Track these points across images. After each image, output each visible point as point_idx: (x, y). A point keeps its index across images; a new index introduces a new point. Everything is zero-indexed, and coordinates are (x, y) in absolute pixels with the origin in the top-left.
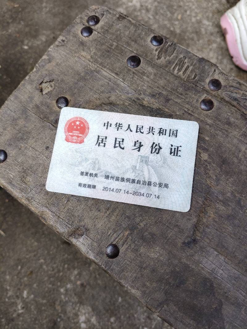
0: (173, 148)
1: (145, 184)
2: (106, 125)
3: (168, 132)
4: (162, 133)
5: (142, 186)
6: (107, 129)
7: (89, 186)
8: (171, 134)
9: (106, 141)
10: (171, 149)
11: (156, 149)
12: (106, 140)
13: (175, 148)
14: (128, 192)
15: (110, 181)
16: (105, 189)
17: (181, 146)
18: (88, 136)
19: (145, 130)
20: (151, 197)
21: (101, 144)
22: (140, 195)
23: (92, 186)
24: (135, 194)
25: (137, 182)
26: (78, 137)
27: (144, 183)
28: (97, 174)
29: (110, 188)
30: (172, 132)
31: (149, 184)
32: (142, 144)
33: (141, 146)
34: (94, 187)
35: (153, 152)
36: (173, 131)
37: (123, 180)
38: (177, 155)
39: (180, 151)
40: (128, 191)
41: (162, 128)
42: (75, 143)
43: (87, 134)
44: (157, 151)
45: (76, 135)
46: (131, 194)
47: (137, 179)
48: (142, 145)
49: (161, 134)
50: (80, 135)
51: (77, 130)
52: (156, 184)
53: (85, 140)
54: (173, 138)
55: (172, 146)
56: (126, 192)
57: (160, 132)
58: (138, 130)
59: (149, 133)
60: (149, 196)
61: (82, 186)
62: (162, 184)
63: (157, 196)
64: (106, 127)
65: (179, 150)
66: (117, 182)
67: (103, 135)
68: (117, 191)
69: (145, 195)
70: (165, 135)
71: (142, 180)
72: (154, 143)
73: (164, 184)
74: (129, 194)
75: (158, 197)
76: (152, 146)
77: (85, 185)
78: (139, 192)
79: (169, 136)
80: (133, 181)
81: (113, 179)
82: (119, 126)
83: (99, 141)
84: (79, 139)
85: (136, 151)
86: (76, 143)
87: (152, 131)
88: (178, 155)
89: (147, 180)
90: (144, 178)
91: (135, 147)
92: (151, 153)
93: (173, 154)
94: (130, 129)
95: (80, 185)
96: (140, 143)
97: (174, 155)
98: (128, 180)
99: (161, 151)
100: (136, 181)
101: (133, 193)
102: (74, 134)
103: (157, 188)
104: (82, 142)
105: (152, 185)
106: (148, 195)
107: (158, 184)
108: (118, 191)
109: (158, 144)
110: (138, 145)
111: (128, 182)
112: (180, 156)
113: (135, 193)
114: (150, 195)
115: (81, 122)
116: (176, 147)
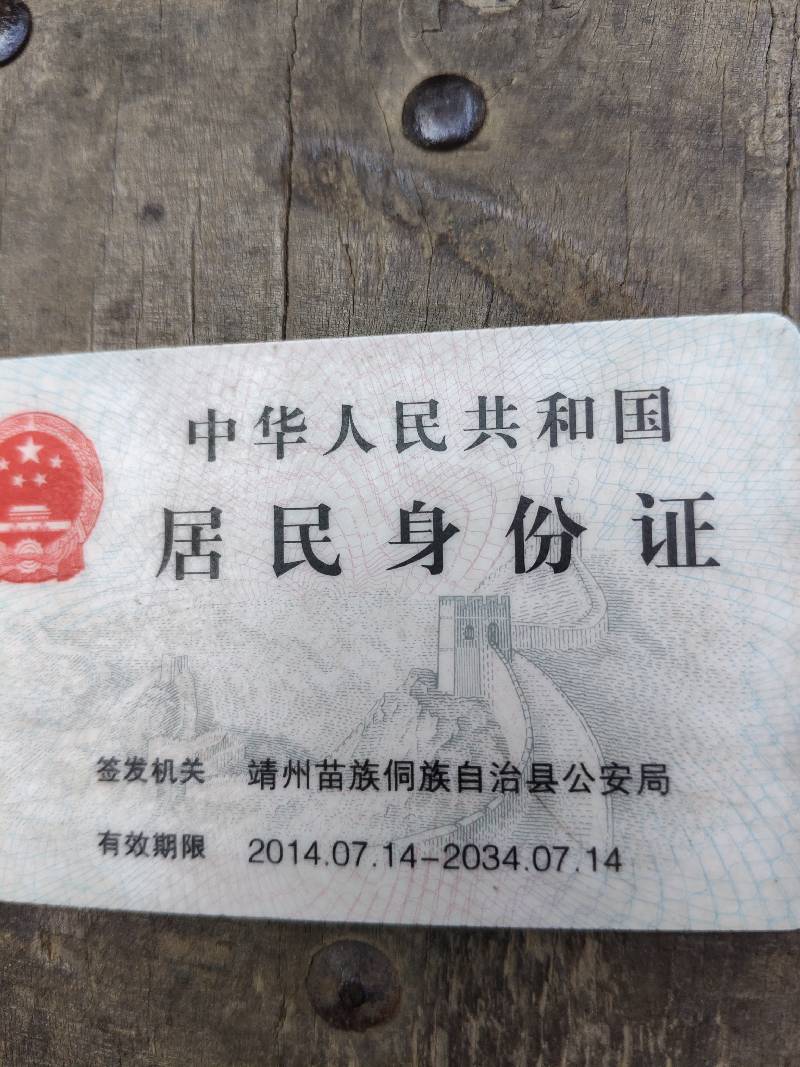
0: (658, 513)
1: (511, 785)
2: (202, 430)
3: (604, 413)
4: (564, 427)
5: (493, 805)
6: (212, 457)
7: (165, 845)
8: (630, 423)
9: (217, 538)
10: (647, 523)
11: (546, 541)
12: (219, 531)
13: (671, 518)
14: (410, 857)
15: (285, 793)
16: (264, 850)
17: (707, 496)
18: (100, 524)
19: (456, 424)
20: (569, 864)
21: (193, 564)
22: (491, 863)
23: (179, 840)
24: (455, 863)
25: (461, 781)
26: (44, 537)
27: (507, 778)
28: (197, 763)
29: (294, 845)
30: (630, 408)
31: (543, 780)
32: (446, 521)
33: (443, 533)
34: (195, 846)
35: (529, 561)
36: (640, 402)
37: (364, 775)
38: (692, 562)
39: (707, 526)
40: (411, 848)
41: (559, 396)
42: (33, 580)
43: (95, 513)
44: (555, 555)
45: (34, 526)
46: (436, 869)
47: (454, 758)
48: (453, 530)
49: (563, 437)
50: (55, 526)
51: (30, 495)
52: (584, 778)
53: (91, 552)
54: (647, 449)
55: (648, 501)
56: (398, 853)
57: (551, 425)
58: (411, 435)
59: (483, 438)
60: (555, 862)
61: (123, 849)
62: (621, 773)
63: (602, 856)
64: (202, 445)
65: (698, 524)
66: (332, 798)
67: (192, 503)
68: (341, 857)
69: (525, 856)
70: (590, 434)
71: (488, 758)
72: (525, 503)
73: (636, 772)
74: (419, 863)
75: (614, 861)
76: (517, 526)
77: (136, 844)
78: (481, 844)
79: (620, 439)
80: (435, 775)
81: (303, 779)
82: (287, 429)
83: (177, 548)
84: (54, 548)
85: (418, 570)
86: (40, 577)
87: (500, 425)
88: (700, 560)
89: (519, 757)
90: (500, 744)
91: (410, 551)
92: (520, 568)
93: (662, 557)
94: (355, 432)
95: (108, 842)
96: (438, 513)
97: (673, 562)
98: (400, 773)
99: (583, 546)
100: (452, 774)
101: (443, 857)
102: (23, 526)
103: (595, 802)
104: (70, 567)
105: (563, 787)
106: (542, 857)
107: (596, 772)
108: (350, 852)
109: (552, 506)
110: (422, 533)
111: (403, 787)
112: (712, 563)
113: (459, 855)
114: (556, 856)
115: (50, 444)
116: (680, 509)
